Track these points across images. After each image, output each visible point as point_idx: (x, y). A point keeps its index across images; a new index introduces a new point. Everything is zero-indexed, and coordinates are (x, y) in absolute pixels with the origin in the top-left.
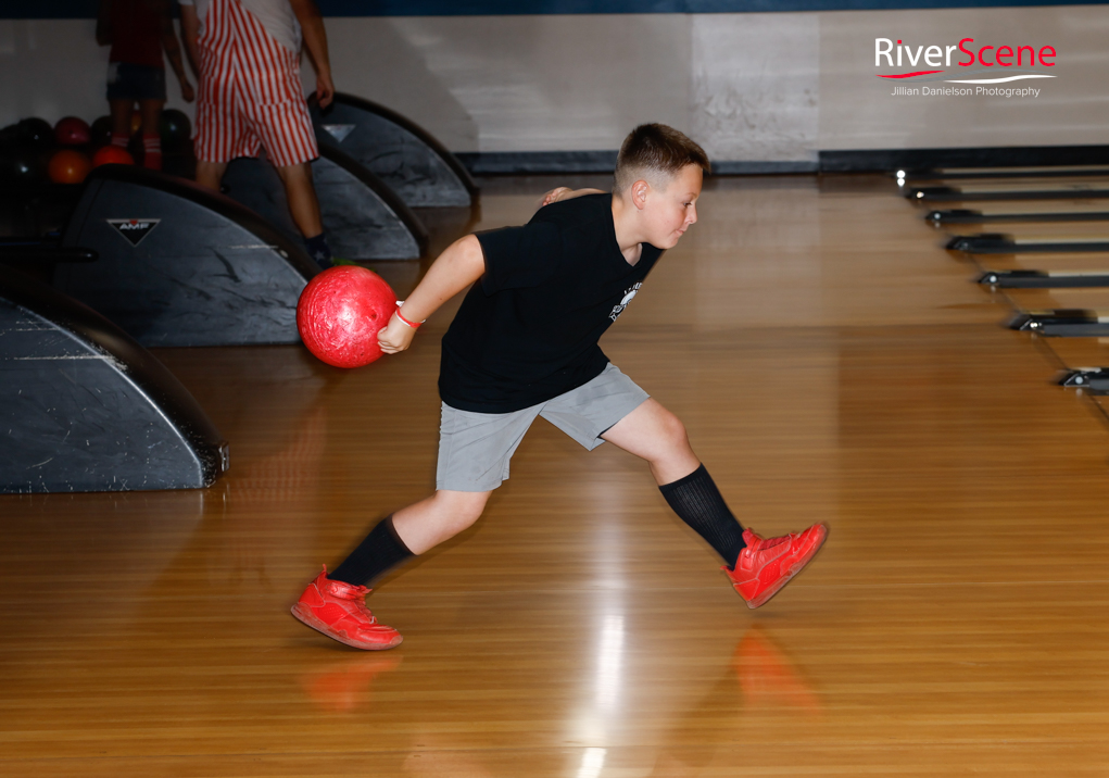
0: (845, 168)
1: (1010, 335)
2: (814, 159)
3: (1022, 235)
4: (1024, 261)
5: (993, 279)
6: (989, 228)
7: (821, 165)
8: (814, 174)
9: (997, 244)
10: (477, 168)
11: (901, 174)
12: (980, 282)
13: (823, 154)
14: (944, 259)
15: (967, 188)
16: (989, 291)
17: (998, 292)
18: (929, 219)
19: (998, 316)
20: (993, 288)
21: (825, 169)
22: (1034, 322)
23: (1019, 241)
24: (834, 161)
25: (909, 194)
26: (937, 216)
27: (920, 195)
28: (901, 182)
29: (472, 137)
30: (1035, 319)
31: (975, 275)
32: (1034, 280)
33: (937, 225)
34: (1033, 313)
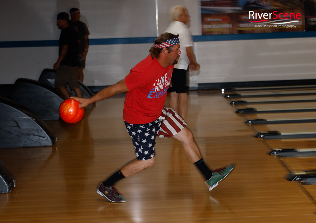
0: (206, 89)
1: (255, 139)
2: (197, 86)
3: (259, 108)
4: (260, 116)
5: (250, 122)
6: (249, 106)
7: (199, 88)
8: (197, 90)
9: (252, 111)
10: (94, 90)
11: (223, 90)
12: (246, 123)
13: (199, 84)
14: (235, 116)
15: (243, 94)
16: (249, 126)
17: (251, 126)
18: (231, 103)
19: (252, 133)
20: (250, 125)
21: (200, 89)
22: (262, 135)
23: (258, 110)
24: (203, 86)
25: (225, 96)
26: (234, 103)
27: (228, 96)
28: (223, 92)
29: (93, 81)
30: (262, 134)
31: (245, 121)
32: (263, 122)
33: (234, 105)
34: (262, 132)
